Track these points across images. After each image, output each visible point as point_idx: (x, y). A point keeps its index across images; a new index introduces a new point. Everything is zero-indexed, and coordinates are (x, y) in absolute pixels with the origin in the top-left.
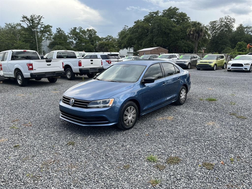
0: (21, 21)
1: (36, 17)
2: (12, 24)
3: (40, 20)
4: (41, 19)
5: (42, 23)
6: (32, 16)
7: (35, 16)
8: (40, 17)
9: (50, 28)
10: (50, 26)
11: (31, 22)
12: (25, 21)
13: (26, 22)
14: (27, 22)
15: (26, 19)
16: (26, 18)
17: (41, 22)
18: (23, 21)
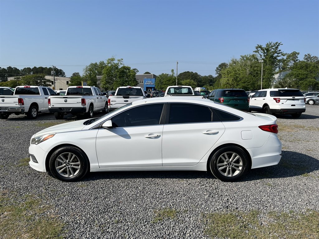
0: (254, 52)
1: (273, 45)
2: (249, 55)
3: (277, 48)
4: (279, 47)
5: (280, 51)
6: (268, 44)
7: (271, 43)
8: (278, 44)
9: (297, 55)
10: (296, 53)
11: (266, 51)
12: (259, 51)
13: (260, 53)
14: (262, 52)
15: (260, 49)
16: (260, 47)
17: (279, 49)
18: (256, 52)
